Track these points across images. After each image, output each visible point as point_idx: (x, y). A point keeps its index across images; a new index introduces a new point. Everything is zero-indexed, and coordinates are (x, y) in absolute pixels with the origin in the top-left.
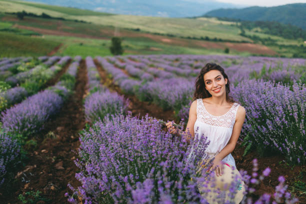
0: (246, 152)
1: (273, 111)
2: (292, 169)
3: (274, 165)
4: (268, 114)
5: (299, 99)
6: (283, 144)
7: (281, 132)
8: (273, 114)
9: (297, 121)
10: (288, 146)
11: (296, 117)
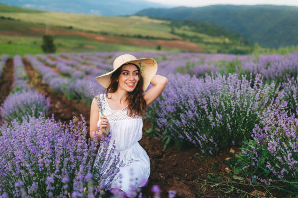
0: (165, 147)
1: (186, 104)
2: (206, 161)
3: (191, 158)
4: (182, 108)
5: (209, 91)
6: (196, 137)
7: (194, 125)
8: (187, 107)
9: (207, 113)
10: (200, 139)
11: (206, 110)
